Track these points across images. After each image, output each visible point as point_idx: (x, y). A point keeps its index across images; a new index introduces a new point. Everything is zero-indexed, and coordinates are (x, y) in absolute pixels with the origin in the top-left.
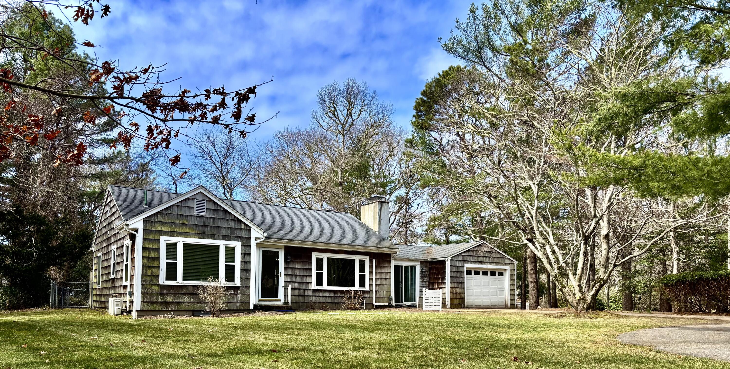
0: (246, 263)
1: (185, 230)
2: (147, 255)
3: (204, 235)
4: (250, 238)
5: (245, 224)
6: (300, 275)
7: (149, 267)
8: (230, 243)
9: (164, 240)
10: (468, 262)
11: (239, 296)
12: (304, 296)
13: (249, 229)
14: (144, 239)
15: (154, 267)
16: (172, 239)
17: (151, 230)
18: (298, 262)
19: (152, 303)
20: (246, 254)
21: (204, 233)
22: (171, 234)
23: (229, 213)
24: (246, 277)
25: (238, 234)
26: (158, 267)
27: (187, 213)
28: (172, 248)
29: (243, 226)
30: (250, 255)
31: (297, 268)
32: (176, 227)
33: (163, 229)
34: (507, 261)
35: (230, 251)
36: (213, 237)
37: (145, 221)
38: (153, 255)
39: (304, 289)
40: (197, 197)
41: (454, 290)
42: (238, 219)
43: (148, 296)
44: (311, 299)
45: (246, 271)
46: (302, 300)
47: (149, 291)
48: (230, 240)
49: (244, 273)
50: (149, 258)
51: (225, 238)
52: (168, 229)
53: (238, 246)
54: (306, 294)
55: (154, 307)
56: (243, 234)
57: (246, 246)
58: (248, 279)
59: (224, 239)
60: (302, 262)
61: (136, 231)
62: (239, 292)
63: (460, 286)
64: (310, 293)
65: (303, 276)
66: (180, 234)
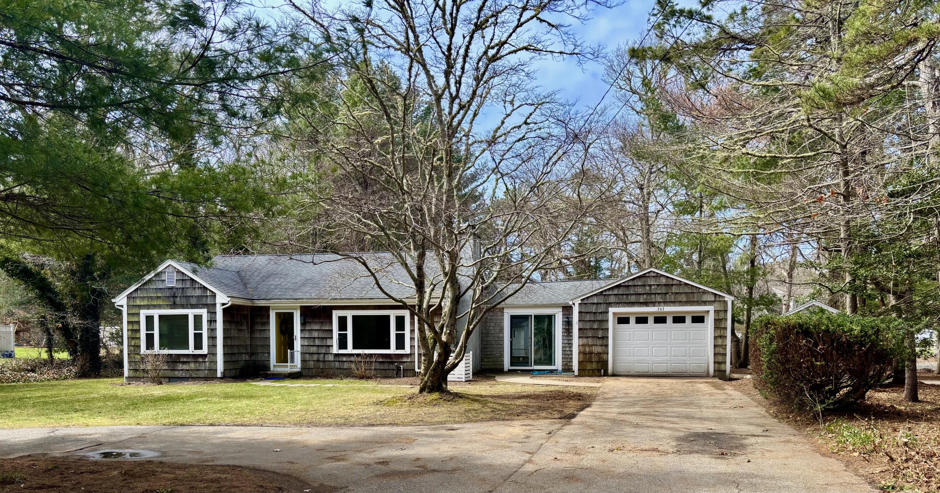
0: (212, 330)
1: (160, 302)
2: (130, 328)
3: (174, 306)
4: (215, 304)
5: (210, 291)
6: (319, 338)
7: (133, 338)
8: (197, 311)
9: (144, 313)
10: (618, 304)
11: (207, 363)
12: (324, 361)
13: (214, 295)
14: (128, 314)
15: (136, 338)
16: (150, 312)
17: (133, 306)
18: (316, 323)
19: (136, 370)
20: (212, 321)
21: (174, 303)
22: (148, 307)
23: (196, 281)
24: (212, 346)
25: (204, 301)
26: (139, 338)
27: (161, 286)
28: (150, 319)
29: (209, 293)
30: (216, 321)
31: (315, 330)
32: (152, 301)
33: (142, 304)
34: (706, 298)
35: (198, 319)
36: (183, 307)
37: (129, 297)
38: (135, 327)
39: (324, 354)
40: (167, 270)
41: (587, 349)
42: (204, 287)
43: (133, 364)
44: (332, 364)
45: (212, 338)
46: (321, 365)
47: (133, 360)
48: (197, 308)
49: (211, 340)
50: (132, 330)
51: (193, 306)
52: (145, 303)
53: (204, 312)
54: (326, 359)
55: (137, 374)
56: (209, 301)
57: (213, 313)
58: (215, 346)
59: (192, 308)
60: (321, 323)
61: (122, 306)
62: (207, 360)
63: (599, 342)
64: (331, 358)
65: (323, 338)
66: (155, 307)
